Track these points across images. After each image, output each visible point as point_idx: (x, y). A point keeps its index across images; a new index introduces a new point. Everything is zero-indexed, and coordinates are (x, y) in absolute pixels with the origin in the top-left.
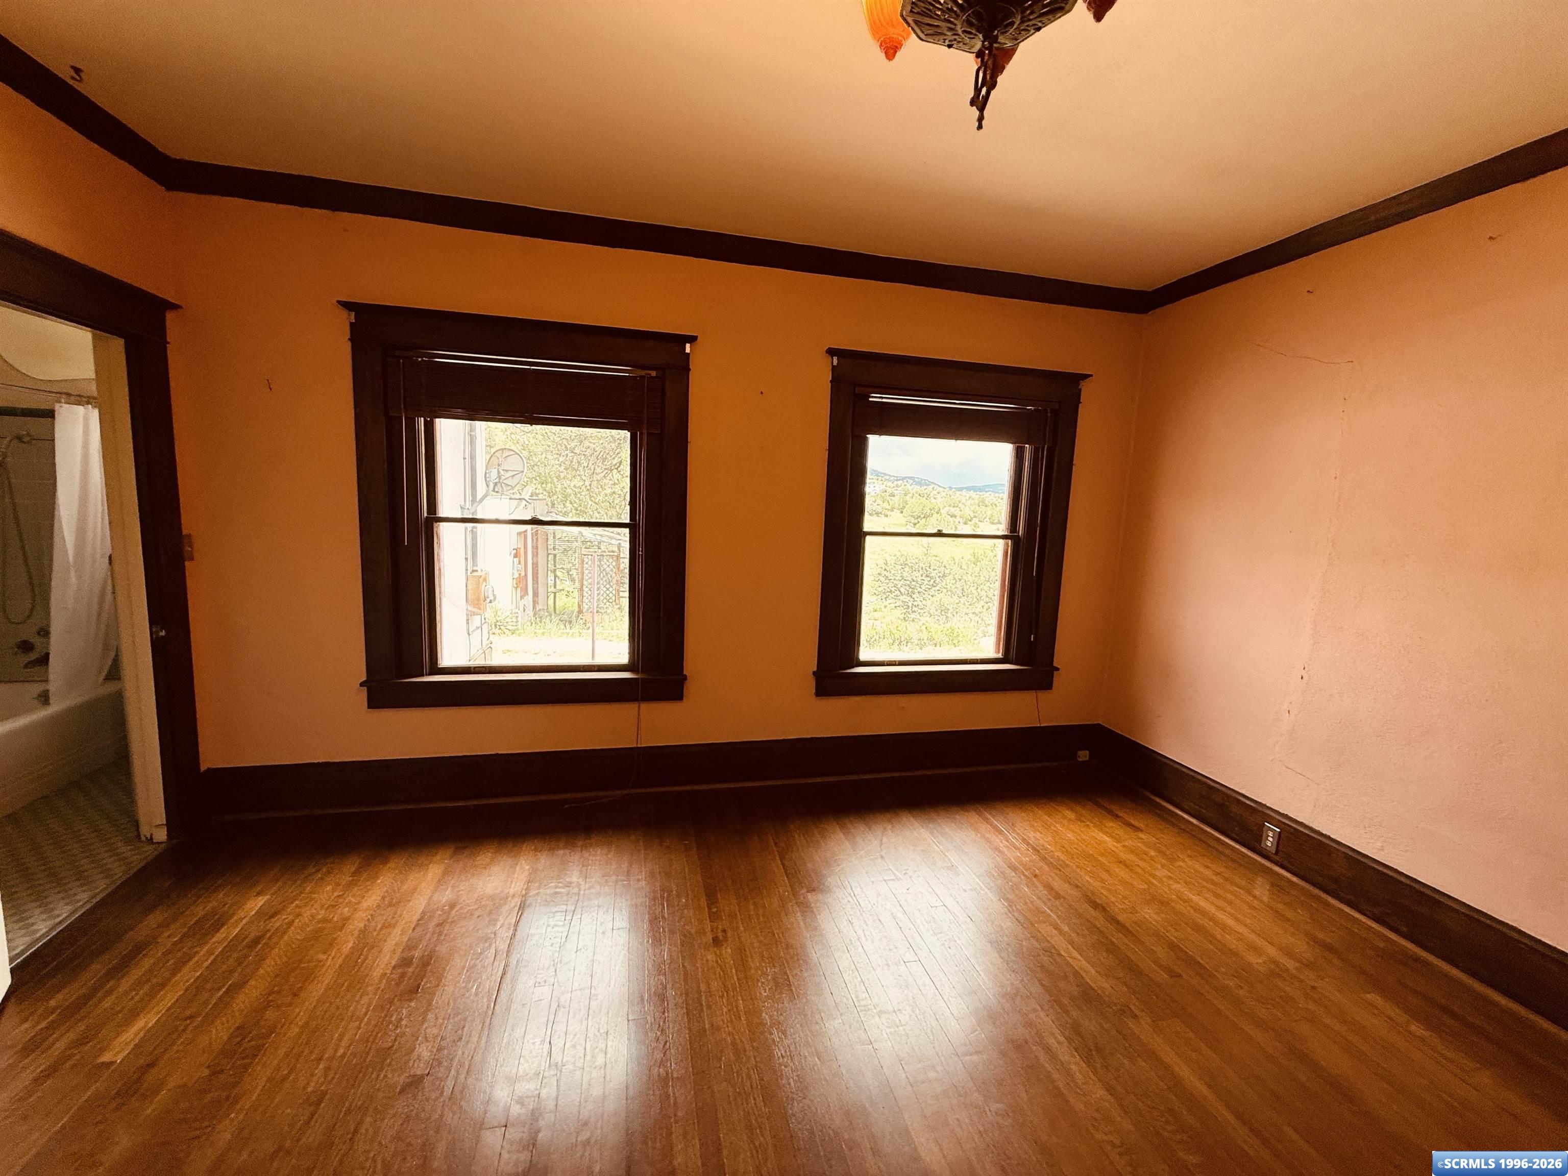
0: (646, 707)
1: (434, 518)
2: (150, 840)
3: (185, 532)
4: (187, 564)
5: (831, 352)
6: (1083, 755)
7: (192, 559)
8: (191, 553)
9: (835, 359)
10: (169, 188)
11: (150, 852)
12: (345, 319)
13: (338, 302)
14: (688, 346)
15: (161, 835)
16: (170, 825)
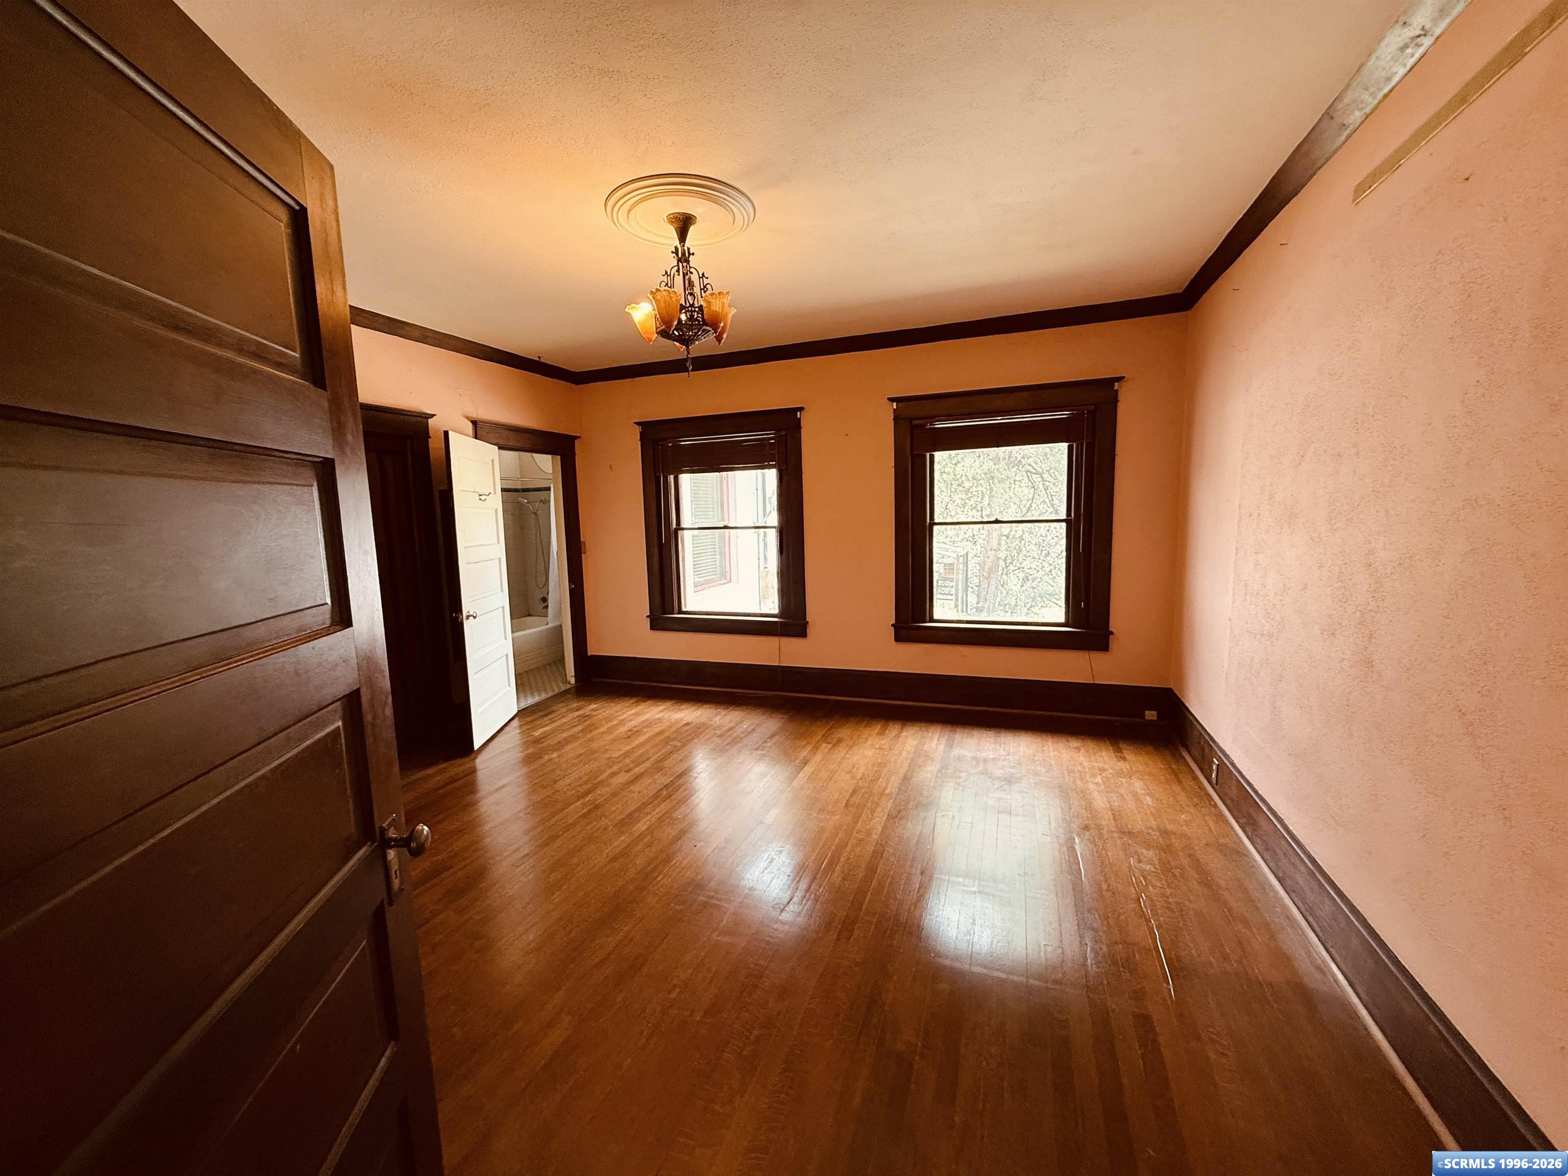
0: (785, 641)
1: (679, 528)
2: (569, 683)
3: (582, 540)
4: (583, 555)
5: (892, 400)
6: (1151, 715)
7: (585, 553)
8: (585, 550)
9: (895, 404)
10: (577, 384)
11: (569, 686)
12: (638, 429)
13: (635, 423)
14: (799, 413)
15: (573, 681)
16: (576, 676)
